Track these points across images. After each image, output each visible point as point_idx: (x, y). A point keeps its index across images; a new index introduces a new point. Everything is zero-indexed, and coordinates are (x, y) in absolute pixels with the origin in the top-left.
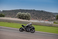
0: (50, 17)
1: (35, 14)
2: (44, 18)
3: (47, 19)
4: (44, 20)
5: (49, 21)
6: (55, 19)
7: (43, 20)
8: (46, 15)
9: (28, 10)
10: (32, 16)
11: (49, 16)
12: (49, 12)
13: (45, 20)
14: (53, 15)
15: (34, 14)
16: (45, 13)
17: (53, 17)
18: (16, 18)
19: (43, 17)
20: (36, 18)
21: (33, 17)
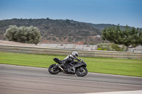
0: (86, 34)
1: (51, 28)
2: (72, 37)
3: (81, 39)
4: (74, 43)
5: (85, 44)
6: (99, 40)
7: (70, 41)
8: (77, 31)
9: (34, 20)
10: (44, 33)
11: (86, 32)
12: (84, 24)
13: (76, 42)
14: (94, 29)
15: (47, 28)
16: (75, 24)
17: (95, 35)
18: (4, 39)
19: (70, 35)
20: (54, 39)
21: (45, 36)
